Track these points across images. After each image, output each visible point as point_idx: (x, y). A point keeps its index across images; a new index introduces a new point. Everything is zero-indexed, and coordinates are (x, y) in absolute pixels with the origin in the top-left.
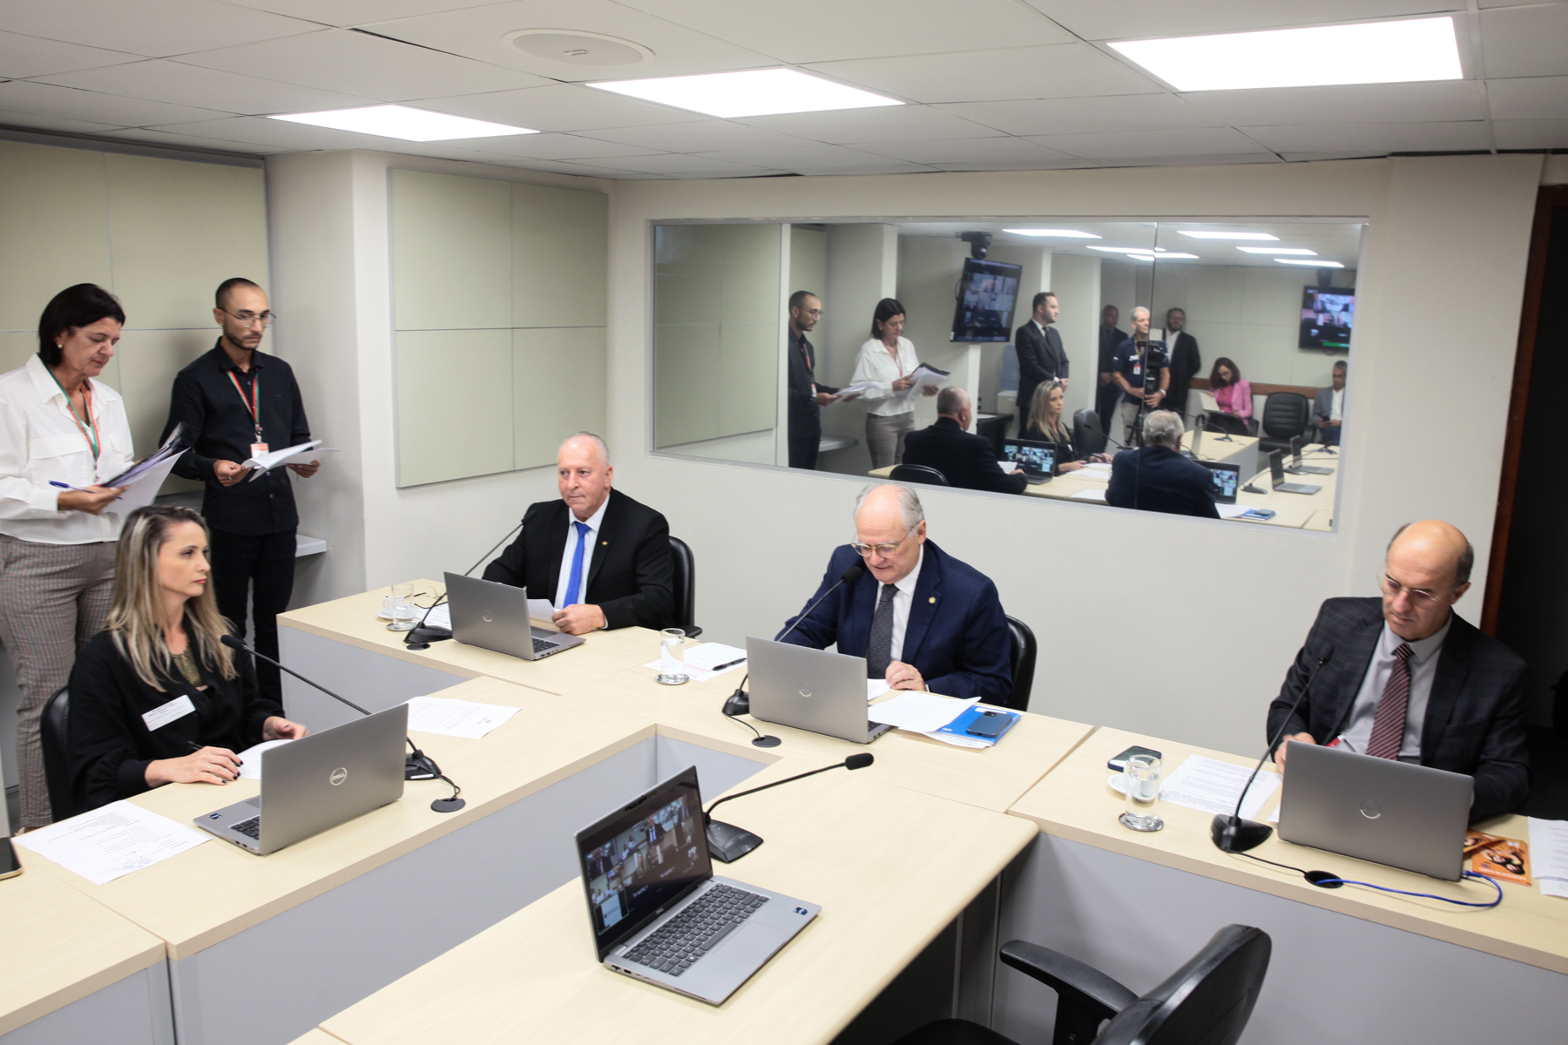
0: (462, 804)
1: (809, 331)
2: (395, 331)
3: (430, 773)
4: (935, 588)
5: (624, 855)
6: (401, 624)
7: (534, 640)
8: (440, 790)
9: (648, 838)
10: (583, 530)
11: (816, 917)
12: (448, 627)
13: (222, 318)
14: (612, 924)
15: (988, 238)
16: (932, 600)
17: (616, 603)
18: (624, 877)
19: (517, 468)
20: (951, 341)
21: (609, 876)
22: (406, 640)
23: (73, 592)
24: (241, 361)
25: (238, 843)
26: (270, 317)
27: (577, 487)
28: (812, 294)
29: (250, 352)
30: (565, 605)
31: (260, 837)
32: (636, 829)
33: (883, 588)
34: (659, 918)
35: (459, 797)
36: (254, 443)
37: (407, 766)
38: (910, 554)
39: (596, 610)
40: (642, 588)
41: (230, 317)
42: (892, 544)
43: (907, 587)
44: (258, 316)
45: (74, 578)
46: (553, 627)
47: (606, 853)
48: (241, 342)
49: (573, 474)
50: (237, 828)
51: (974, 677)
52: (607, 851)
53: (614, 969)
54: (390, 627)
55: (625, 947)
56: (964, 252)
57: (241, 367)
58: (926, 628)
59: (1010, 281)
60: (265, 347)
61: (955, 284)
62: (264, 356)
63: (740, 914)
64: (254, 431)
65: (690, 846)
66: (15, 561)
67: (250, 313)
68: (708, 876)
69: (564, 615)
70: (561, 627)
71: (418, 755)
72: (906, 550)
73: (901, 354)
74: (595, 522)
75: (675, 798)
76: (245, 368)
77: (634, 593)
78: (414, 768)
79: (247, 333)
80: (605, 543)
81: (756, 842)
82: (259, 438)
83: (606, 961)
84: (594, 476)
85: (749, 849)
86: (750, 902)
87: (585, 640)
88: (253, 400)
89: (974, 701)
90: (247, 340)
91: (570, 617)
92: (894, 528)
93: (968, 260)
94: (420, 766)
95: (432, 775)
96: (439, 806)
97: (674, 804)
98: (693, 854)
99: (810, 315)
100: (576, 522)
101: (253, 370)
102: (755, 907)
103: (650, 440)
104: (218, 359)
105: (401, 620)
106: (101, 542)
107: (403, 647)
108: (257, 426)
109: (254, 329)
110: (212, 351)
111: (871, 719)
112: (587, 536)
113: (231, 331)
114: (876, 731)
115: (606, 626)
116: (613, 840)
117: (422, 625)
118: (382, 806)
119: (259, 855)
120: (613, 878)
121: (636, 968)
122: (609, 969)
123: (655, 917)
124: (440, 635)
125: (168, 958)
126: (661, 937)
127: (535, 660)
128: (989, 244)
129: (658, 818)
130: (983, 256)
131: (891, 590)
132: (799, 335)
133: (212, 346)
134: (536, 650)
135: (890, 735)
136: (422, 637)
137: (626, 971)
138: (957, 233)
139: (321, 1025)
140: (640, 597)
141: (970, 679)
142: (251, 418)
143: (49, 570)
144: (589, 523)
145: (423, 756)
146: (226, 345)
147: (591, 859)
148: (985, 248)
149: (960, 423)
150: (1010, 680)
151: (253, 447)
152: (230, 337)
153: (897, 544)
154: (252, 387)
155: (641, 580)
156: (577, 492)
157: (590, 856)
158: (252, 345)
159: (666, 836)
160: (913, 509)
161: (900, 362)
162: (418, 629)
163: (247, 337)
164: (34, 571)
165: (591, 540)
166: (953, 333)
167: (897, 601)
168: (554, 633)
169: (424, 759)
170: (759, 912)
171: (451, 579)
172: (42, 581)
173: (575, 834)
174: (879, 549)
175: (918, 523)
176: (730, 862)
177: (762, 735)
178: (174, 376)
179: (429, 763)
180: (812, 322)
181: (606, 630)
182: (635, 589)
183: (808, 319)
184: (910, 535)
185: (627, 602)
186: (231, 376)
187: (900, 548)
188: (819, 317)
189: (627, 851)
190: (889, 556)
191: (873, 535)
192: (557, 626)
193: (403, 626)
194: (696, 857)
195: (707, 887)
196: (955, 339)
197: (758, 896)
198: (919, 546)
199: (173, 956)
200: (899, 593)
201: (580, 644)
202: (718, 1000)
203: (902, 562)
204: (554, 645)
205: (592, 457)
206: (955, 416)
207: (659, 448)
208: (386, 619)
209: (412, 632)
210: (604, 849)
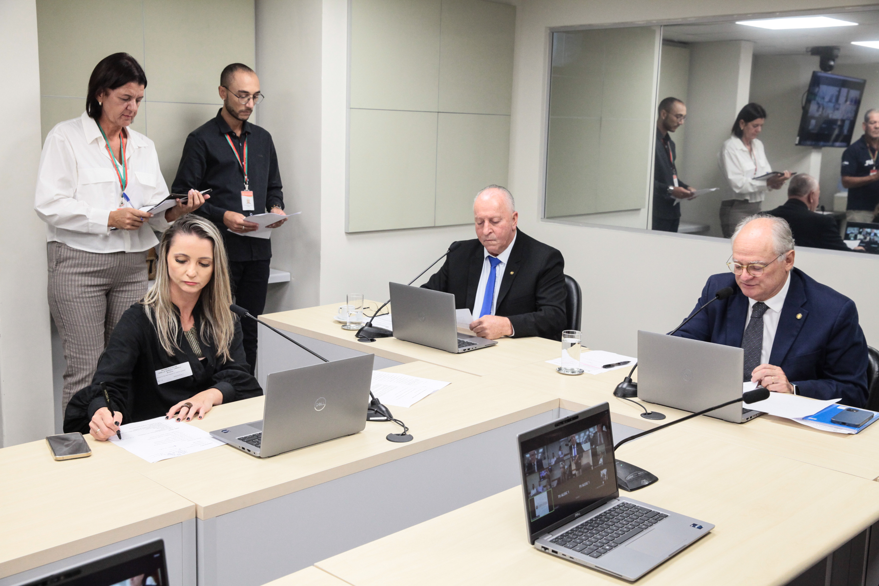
0: (411, 438)
1: (673, 131)
2: (350, 108)
3: (385, 416)
4: (802, 306)
5: (553, 461)
6: (352, 325)
7: (458, 340)
8: (393, 428)
9: (571, 453)
10: (495, 262)
11: (709, 533)
12: (390, 328)
13: (225, 94)
14: (541, 516)
15: (836, 52)
16: (799, 316)
17: (522, 317)
18: (551, 480)
19: (436, 225)
20: (797, 145)
21: (541, 475)
22: (357, 336)
23: (104, 288)
24: (235, 126)
25: (243, 448)
26: (260, 97)
27: (490, 233)
28: (679, 101)
29: (241, 122)
30: (481, 316)
31: (261, 445)
32: (563, 441)
33: (754, 307)
34: (577, 520)
35: (408, 433)
36: (243, 190)
37: (369, 409)
38: (777, 277)
39: (505, 321)
40: (542, 308)
41: (230, 94)
42: (761, 264)
43: (776, 304)
44: (252, 96)
45: (103, 278)
46: (472, 333)
47: (539, 456)
48: (237, 114)
49: (487, 223)
50: (243, 439)
51: (834, 382)
52: (540, 455)
53: (543, 549)
54: (343, 327)
55: (551, 536)
56: (812, 66)
57: (235, 131)
58: (793, 339)
59: (854, 94)
60: (252, 120)
61: (802, 97)
62: (251, 125)
63: (645, 523)
64: (243, 181)
65: (602, 468)
66: (63, 261)
67: (247, 94)
68: (615, 496)
69: (480, 323)
70: (477, 333)
71: (375, 402)
72: (773, 272)
73: (755, 152)
74: (504, 257)
75: (592, 425)
76: (238, 133)
77: (536, 311)
78: (373, 412)
79: (243, 108)
80: (512, 273)
81: (653, 479)
82: (247, 186)
83: (536, 543)
84: (503, 223)
85: (647, 483)
86: (654, 517)
87: (497, 343)
88: (243, 157)
89: (833, 402)
90: (242, 113)
91: (485, 325)
92: (765, 250)
93: (814, 74)
94: (376, 410)
95: (385, 418)
96: (390, 438)
97: (591, 429)
98: (604, 475)
99: (675, 118)
100: (489, 256)
101: (245, 134)
102: (657, 521)
103: (542, 209)
104: (218, 124)
105: (352, 323)
106: (124, 252)
107: (356, 340)
108: (246, 177)
109: (247, 105)
110: (214, 119)
111: (743, 407)
112: (497, 268)
113: (231, 104)
114: (748, 415)
115: (513, 335)
116: (545, 447)
117: (370, 325)
118: (349, 435)
119: (260, 457)
120: (544, 478)
121: (561, 550)
122: (538, 550)
123: (575, 519)
124: (384, 334)
125: (196, 517)
126: (580, 532)
127: (458, 353)
128: (837, 57)
129: (579, 438)
130: (831, 68)
131: (761, 308)
132: (665, 134)
133: (215, 115)
134: (459, 346)
135: (760, 420)
136: (369, 334)
137: (553, 551)
138: (807, 48)
139: (316, 564)
140: (541, 314)
141: (831, 383)
142: (241, 171)
143: (85, 270)
144: (499, 257)
145: (380, 403)
146: (225, 114)
147: (529, 458)
148: (834, 60)
149: (808, 205)
150: (867, 387)
151: (243, 193)
152: (228, 108)
153: (766, 265)
154: (243, 146)
155: (540, 302)
156: (490, 237)
157: (528, 456)
158: (245, 118)
159: (584, 455)
160: (784, 238)
161: (755, 159)
162: (366, 328)
163: (241, 111)
164: (75, 270)
165: (501, 270)
166: (798, 138)
167: (766, 317)
168: (471, 337)
169: (379, 405)
170: (660, 524)
171: (394, 288)
172: (80, 278)
173: (517, 435)
174: (751, 267)
175: (788, 251)
176: (632, 490)
177: (649, 411)
178: (186, 136)
179: (384, 409)
180: (676, 124)
181: (513, 337)
182: (536, 308)
183: (673, 121)
184: (779, 259)
185: (531, 317)
186: (228, 138)
187: (768, 269)
188: (683, 121)
189: (555, 459)
190: (758, 274)
191: (746, 254)
192: (475, 332)
193: (353, 326)
194: (606, 478)
195: (614, 504)
196: (800, 144)
197: (659, 513)
198: (787, 272)
199: (201, 516)
200: (768, 311)
201: (493, 345)
202: (633, 577)
203: (770, 282)
204: (473, 344)
205: (501, 207)
206: (804, 199)
207: (547, 218)
208: (340, 322)
209: (360, 331)
210: (538, 453)
